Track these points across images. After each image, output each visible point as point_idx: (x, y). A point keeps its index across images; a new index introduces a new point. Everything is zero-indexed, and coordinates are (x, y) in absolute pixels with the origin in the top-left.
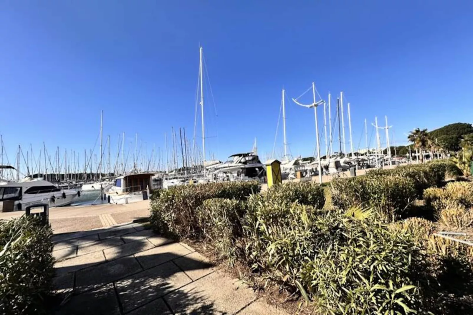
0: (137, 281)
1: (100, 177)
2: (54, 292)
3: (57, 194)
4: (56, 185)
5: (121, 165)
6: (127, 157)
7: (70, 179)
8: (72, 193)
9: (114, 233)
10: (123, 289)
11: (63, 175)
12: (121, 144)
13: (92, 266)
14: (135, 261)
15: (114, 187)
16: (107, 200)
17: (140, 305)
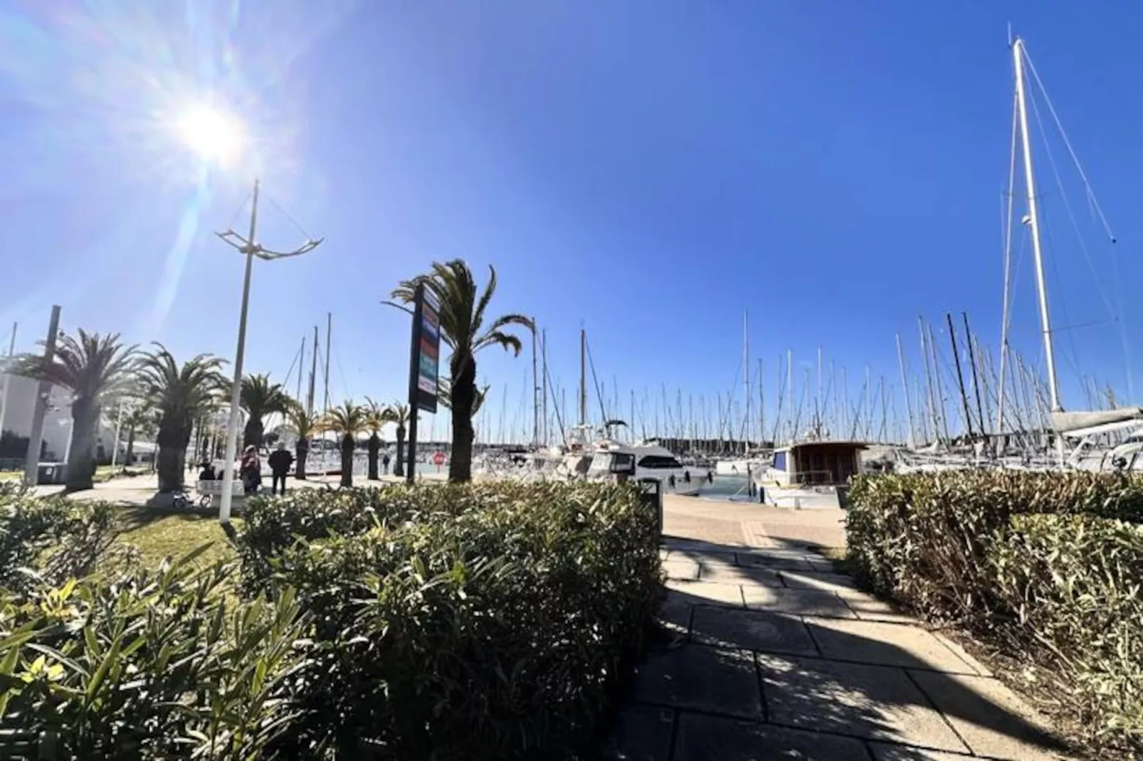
0: (804, 673)
1: (747, 448)
2: (662, 622)
3: (679, 473)
4: (678, 458)
5: (787, 424)
6: (801, 406)
7: (698, 449)
8: (699, 475)
9: (765, 562)
10: (771, 673)
11: (688, 442)
12: (786, 375)
13: (720, 607)
14: (804, 631)
15: (771, 471)
16: (758, 496)
17: (806, 726)
